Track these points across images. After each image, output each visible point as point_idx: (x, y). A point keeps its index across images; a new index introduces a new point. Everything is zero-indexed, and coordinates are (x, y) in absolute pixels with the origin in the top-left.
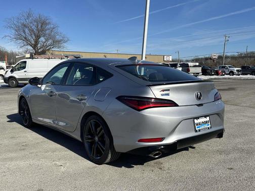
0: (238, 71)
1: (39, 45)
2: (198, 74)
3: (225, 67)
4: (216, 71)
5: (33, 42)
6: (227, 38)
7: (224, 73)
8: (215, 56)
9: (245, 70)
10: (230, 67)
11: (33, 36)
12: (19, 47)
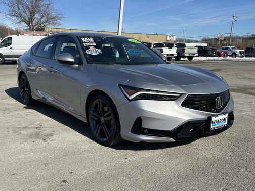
0: (241, 52)
1: (34, 22)
2: (194, 54)
3: (228, 48)
4: (218, 52)
5: (27, 19)
6: (235, 18)
7: (226, 54)
8: (222, 36)
9: (249, 52)
10: (233, 48)
11: (27, 12)
12: (14, 23)
